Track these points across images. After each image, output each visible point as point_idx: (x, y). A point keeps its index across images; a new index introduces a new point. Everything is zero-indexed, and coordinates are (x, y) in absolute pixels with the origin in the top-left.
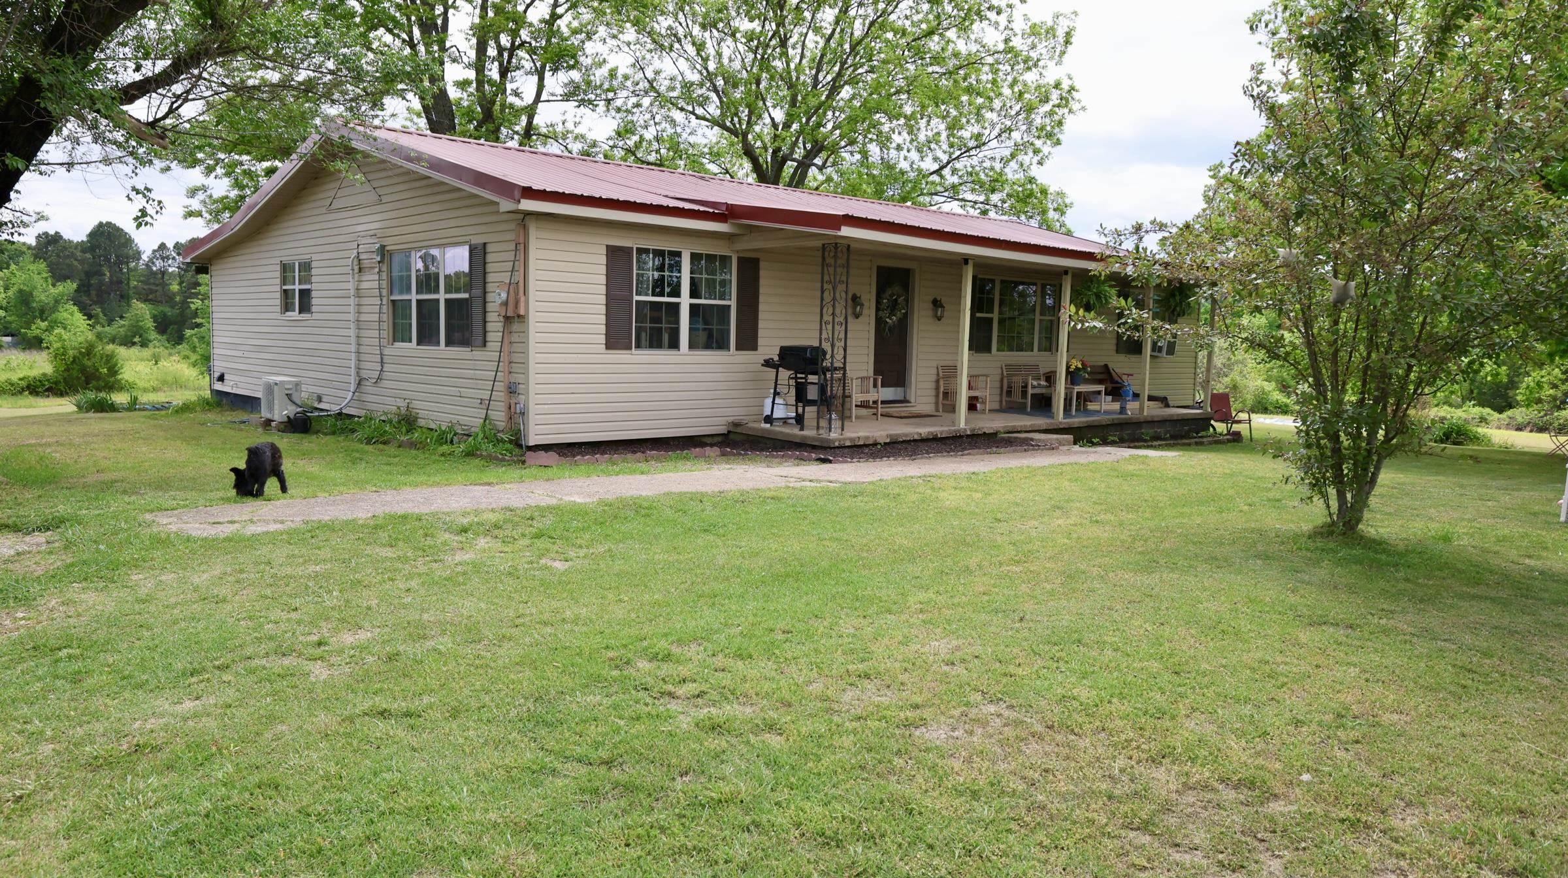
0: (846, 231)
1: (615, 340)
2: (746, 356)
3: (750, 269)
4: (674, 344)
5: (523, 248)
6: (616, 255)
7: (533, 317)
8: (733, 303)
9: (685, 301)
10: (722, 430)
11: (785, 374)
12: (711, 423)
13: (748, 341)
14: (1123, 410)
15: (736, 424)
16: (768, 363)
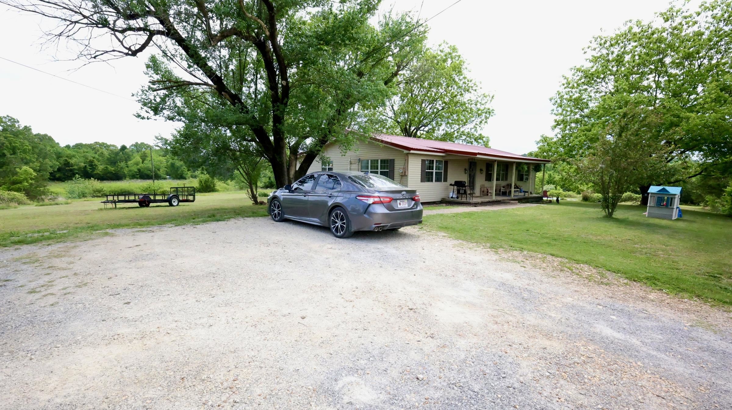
0: (478, 156)
1: (422, 181)
2: (445, 183)
3: (446, 163)
4: (432, 181)
5: (406, 161)
6: (423, 161)
7: (409, 175)
8: (443, 171)
9: (434, 171)
10: (440, 200)
11: (455, 187)
12: (438, 199)
13: (445, 180)
14: (524, 195)
15: (443, 199)
16: (451, 185)
